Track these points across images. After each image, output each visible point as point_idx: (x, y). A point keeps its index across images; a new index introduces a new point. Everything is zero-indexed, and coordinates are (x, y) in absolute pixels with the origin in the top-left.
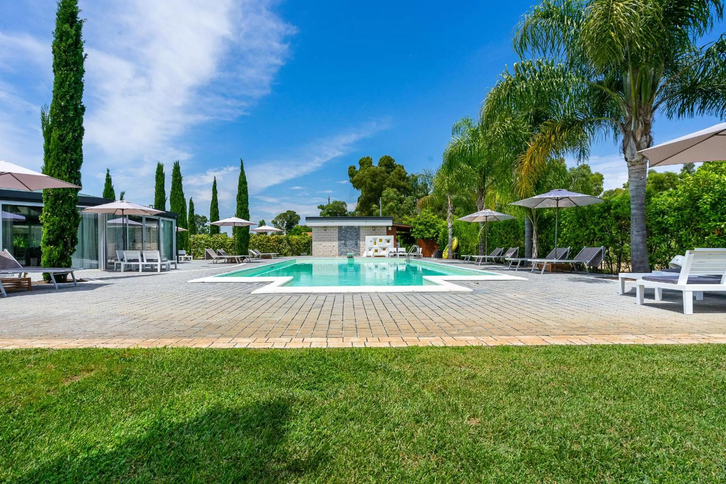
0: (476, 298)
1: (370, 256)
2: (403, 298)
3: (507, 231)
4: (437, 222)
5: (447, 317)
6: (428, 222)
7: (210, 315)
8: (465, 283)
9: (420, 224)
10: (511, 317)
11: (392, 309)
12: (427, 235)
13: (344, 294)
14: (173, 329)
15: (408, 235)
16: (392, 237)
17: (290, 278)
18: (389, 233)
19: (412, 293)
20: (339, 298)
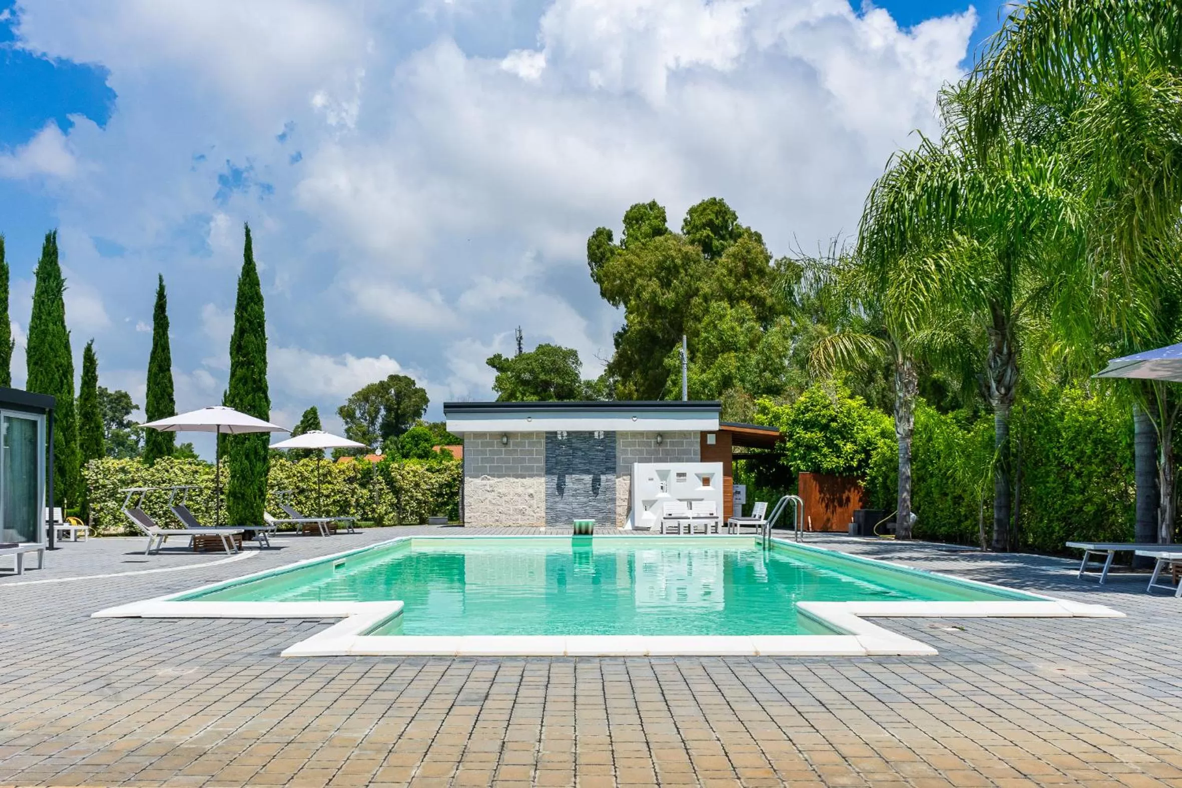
0: (940, 676)
1: (648, 529)
2: (722, 675)
3: (1083, 452)
4: (861, 418)
5: (838, 736)
6: (834, 419)
7: (170, 720)
8: (925, 626)
9: (809, 426)
10: (1018, 736)
11: (685, 710)
12: (831, 462)
13: (551, 660)
14: (78, 759)
15: (771, 459)
16: (716, 468)
17: (393, 606)
18: (707, 454)
19: (754, 660)
20: (536, 674)
